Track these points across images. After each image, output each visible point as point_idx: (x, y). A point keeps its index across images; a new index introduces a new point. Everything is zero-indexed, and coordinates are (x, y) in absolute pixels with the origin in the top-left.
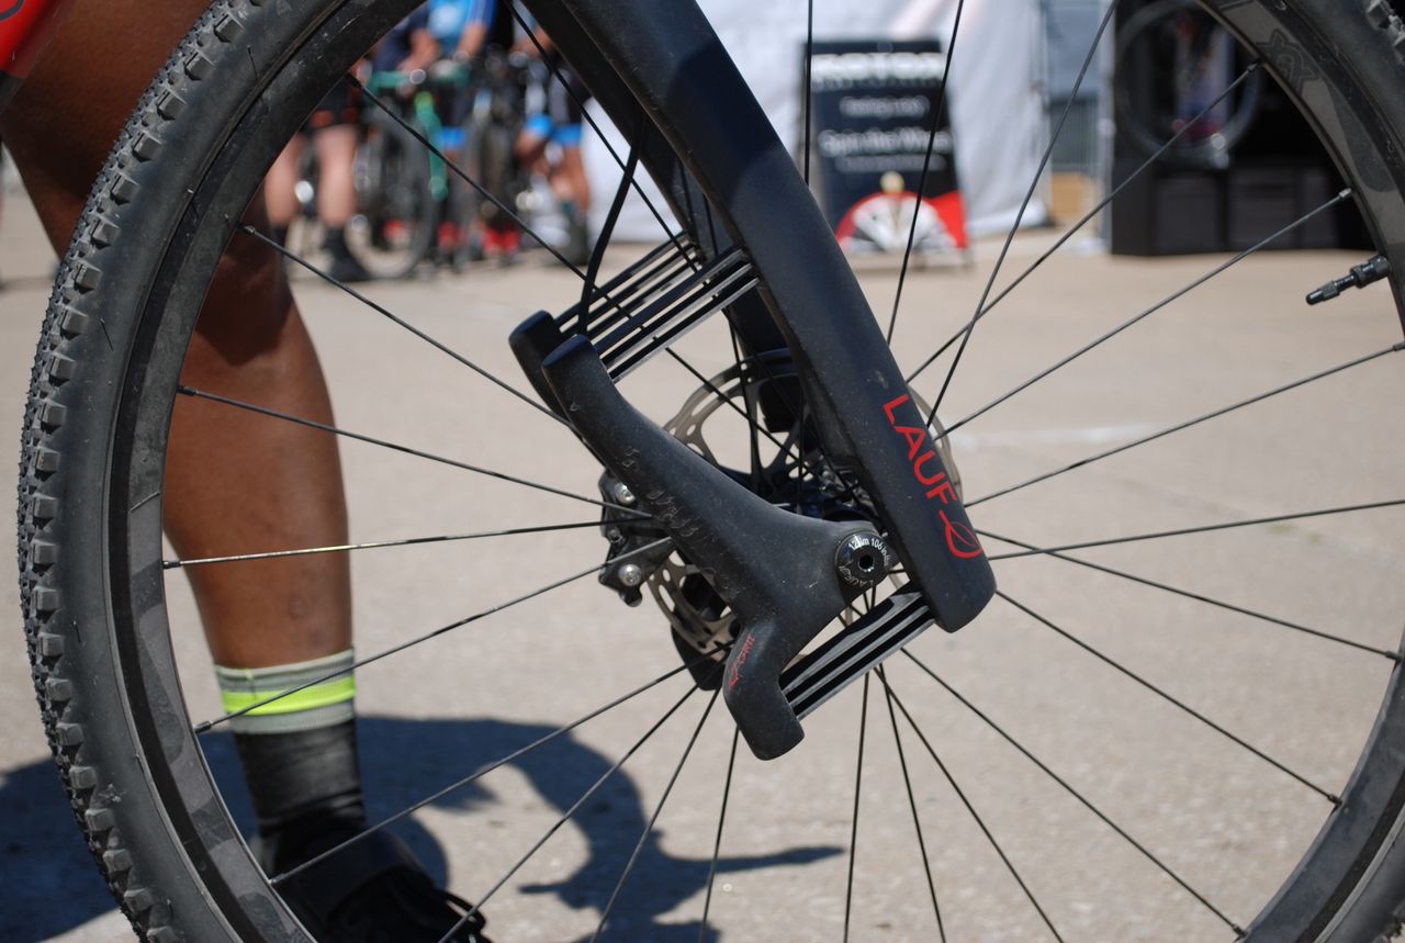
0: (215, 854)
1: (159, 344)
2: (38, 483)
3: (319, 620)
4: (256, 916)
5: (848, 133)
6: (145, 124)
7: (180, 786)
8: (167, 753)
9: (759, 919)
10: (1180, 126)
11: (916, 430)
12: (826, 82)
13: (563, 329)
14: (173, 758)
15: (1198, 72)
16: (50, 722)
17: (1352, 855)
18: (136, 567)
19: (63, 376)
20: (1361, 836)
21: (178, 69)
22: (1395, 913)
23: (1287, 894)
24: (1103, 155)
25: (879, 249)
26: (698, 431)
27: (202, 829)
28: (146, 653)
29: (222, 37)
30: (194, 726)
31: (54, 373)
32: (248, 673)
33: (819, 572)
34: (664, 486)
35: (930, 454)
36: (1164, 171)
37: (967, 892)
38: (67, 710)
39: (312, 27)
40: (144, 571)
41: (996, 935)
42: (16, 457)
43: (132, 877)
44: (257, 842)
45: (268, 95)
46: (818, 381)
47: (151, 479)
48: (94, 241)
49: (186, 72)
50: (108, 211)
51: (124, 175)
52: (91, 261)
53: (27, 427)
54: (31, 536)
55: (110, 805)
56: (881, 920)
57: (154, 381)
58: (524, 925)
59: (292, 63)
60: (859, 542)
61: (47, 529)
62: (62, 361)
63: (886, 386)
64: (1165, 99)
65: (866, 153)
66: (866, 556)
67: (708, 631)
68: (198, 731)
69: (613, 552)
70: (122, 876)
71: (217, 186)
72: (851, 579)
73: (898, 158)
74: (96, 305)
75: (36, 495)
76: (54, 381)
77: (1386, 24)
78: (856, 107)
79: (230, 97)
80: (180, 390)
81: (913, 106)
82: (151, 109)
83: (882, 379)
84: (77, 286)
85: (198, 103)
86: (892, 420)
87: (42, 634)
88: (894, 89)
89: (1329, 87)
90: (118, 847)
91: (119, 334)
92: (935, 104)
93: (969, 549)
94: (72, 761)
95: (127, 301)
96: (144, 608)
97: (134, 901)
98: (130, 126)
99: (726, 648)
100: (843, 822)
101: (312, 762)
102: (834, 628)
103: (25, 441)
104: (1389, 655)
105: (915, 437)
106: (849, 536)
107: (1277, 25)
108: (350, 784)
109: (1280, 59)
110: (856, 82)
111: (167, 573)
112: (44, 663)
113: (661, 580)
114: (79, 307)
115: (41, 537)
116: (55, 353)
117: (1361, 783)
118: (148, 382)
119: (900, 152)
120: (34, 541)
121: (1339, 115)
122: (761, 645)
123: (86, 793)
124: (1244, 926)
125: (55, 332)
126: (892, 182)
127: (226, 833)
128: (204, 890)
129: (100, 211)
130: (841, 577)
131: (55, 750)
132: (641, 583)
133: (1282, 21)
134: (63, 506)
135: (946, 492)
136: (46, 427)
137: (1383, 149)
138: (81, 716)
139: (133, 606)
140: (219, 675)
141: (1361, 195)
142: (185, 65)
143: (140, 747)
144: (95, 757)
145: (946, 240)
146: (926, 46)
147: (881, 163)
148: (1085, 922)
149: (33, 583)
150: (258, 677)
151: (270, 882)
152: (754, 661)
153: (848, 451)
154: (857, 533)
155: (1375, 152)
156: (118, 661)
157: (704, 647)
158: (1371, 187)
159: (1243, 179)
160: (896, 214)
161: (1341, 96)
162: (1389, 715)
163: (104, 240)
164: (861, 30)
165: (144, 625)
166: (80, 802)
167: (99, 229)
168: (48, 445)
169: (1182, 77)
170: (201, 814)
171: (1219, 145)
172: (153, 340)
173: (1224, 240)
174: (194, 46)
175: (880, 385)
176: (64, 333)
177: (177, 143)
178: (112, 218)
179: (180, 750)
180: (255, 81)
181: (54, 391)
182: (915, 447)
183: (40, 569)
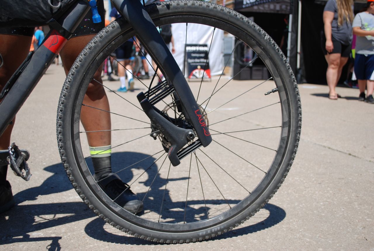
0: (87, 178)
1: (79, 98)
2: (60, 119)
3: (106, 140)
4: (94, 187)
5: (192, 59)
6: (77, 62)
7: (82, 167)
8: (80, 162)
9: (174, 187)
10: (244, 59)
11: (200, 115)
12: (189, 51)
13: (145, 95)
14: (81, 163)
15: (248, 51)
16: (61, 157)
17: (268, 182)
18: (75, 133)
19: (63, 103)
20: (269, 179)
21: (82, 54)
22: (274, 191)
23: (258, 187)
24: (232, 64)
25: (197, 78)
26: (166, 112)
27: (85, 174)
28: (77, 146)
29: (90, 49)
30: (84, 158)
31: (62, 102)
32: (94, 148)
33: (184, 137)
34: (159, 123)
35: (202, 119)
36: (242, 67)
37: (207, 183)
38: (64, 155)
39: (104, 47)
40: (76, 133)
41: (211, 190)
42: (56, 115)
43: (74, 181)
44: (94, 175)
45: (97, 58)
46: (184, 107)
47: (78, 119)
48: (69, 81)
49: (84, 54)
50: (71, 76)
51: (74, 71)
52: (68, 84)
53: (58, 110)
54: (58, 128)
55: (71, 170)
56: (193, 187)
57: (78, 103)
58: (137, 187)
59: (101, 53)
61: (61, 127)
62: (63, 100)
63: (195, 108)
64: (242, 55)
65: (195, 62)
66: (191, 135)
67: (167, 144)
68: (85, 159)
69: (152, 131)
70: (72, 181)
71: (89, 73)
72: (189, 139)
73: (200, 63)
74: (69, 91)
75: (59, 121)
76: (62, 103)
77: (279, 51)
78: (193, 55)
79: (91, 58)
80: (83, 105)
81: (203, 55)
82: (78, 60)
83: (195, 107)
84: (66, 88)
85: (85, 59)
86: (196, 113)
87: (60, 143)
88: (200, 52)
89: (270, 61)
90: (72, 176)
91: (72, 96)
92: (206, 55)
93: (208, 134)
94: (65, 163)
95: (74, 91)
96: (76, 139)
97: (74, 185)
98: (75, 62)
99: (170, 147)
100: (188, 172)
101: (104, 162)
102: (187, 145)
103: (58, 112)
104: (275, 151)
105: (200, 116)
106: (189, 132)
107: (262, 51)
108: (109, 166)
109: (262, 56)
110: (193, 51)
111: (80, 133)
112: (60, 148)
113: (160, 136)
114: (66, 92)
115: (60, 128)
116: (62, 99)
117: (270, 170)
118: (77, 103)
119: (200, 62)
120: (59, 128)
121: (271, 65)
122: (174, 149)
123: (67, 168)
124: (251, 192)
125: (62, 95)
126: (199, 67)
127: (89, 174)
128: (85, 183)
129: (70, 76)
130: (187, 138)
131: (62, 161)
132: (157, 136)
133: (262, 50)
134: (63, 123)
135: (205, 125)
136: (61, 111)
137: (277, 71)
138: (66, 156)
139: (75, 139)
140: (90, 148)
141: (274, 78)
142: (84, 53)
143: (75, 161)
144: (68, 163)
145: (207, 77)
146: (205, 46)
147: (197, 64)
148: (225, 188)
149: (59, 135)
150: (95, 148)
151: (96, 182)
152: (173, 151)
153: (189, 118)
154: (190, 131)
155: (276, 71)
156: (72, 148)
157: (167, 146)
158: (276, 77)
159: (254, 68)
160: (199, 72)
161: (271, 62)
162: (275, 160)
163: (70, 81)
164: (194, 43)
165: (76, 142)
166: (66, 169)
167: (69, 79)
168: (61, 113)
169: (245, 52)
170: (85, 172)
171: (250, 63)
172: (78, 97)
173: (251, 78)
174: (85, 50)
175: (194, 108)
176: (64, 96)
177: (82, 66)
178: (72, 77)
179: (82, 162)
180: (95, 56)
181: (62, 105)
182: (200, 118)
183: (60, 133)
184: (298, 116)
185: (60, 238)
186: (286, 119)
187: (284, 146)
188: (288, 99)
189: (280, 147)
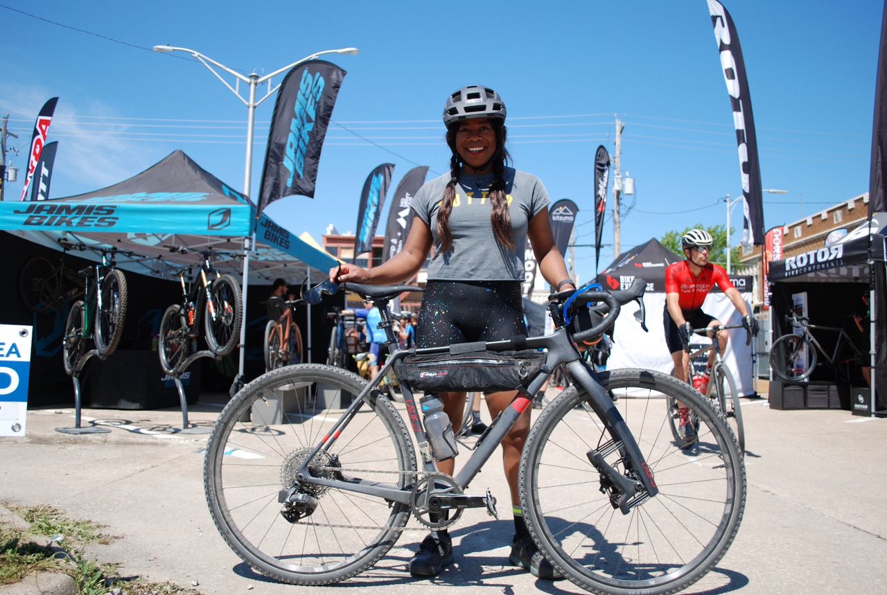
33: (633, 487)
60: (638, 483)
66: (640, 485)
122: (624, 498)
130: (636, 488)
159: (810, 387)
165: (535, 471)
171: (804, 377)
184: (743, 495)
185: (512, 586)
186: (731, 496)
187: (726, 523)
188: (734, 476)
189: (722, 523)
